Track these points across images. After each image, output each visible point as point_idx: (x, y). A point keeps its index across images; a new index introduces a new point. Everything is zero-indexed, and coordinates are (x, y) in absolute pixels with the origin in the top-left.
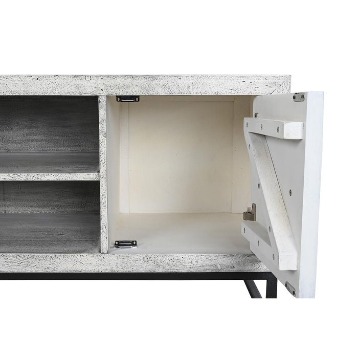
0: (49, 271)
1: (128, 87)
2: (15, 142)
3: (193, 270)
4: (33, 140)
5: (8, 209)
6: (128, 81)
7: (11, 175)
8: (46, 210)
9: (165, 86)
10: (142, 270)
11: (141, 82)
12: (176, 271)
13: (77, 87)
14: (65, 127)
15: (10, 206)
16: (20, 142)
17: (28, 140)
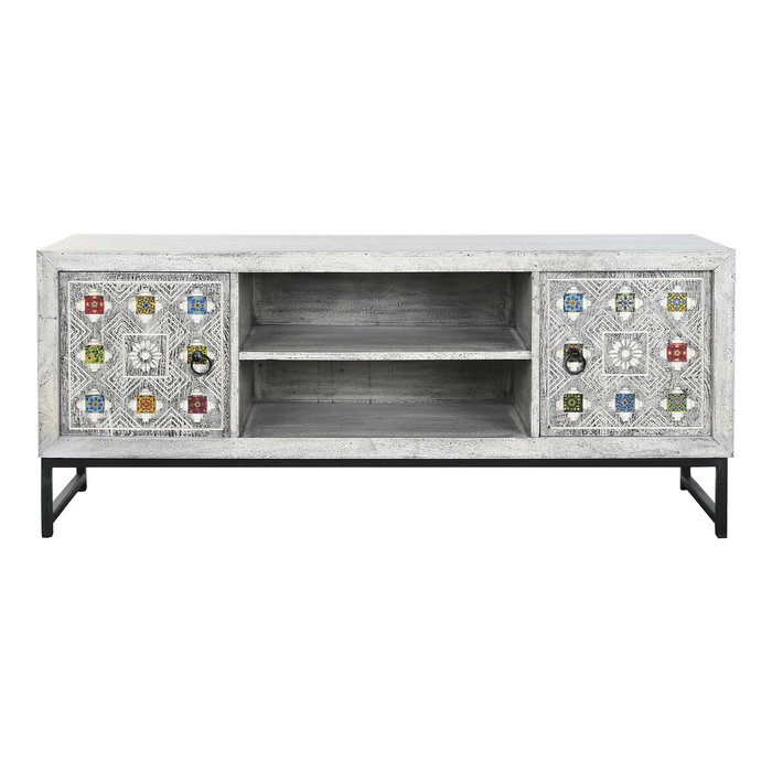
0: (474, 457)
1: (564, 262)
2: (387, 313)
3: (633, 456)
4: (410, 311)
5: (374, 397)
6: (563, 257)
7: (436, 353)
8: (424, 399)
9: (602, 262)
10: (576, 456)
11: (577, 257)
12: (613, 457)
13: (510, 263)
14: (450, 293)
15: (378, 393)
16: (394, 313)
17: (404, 311)
